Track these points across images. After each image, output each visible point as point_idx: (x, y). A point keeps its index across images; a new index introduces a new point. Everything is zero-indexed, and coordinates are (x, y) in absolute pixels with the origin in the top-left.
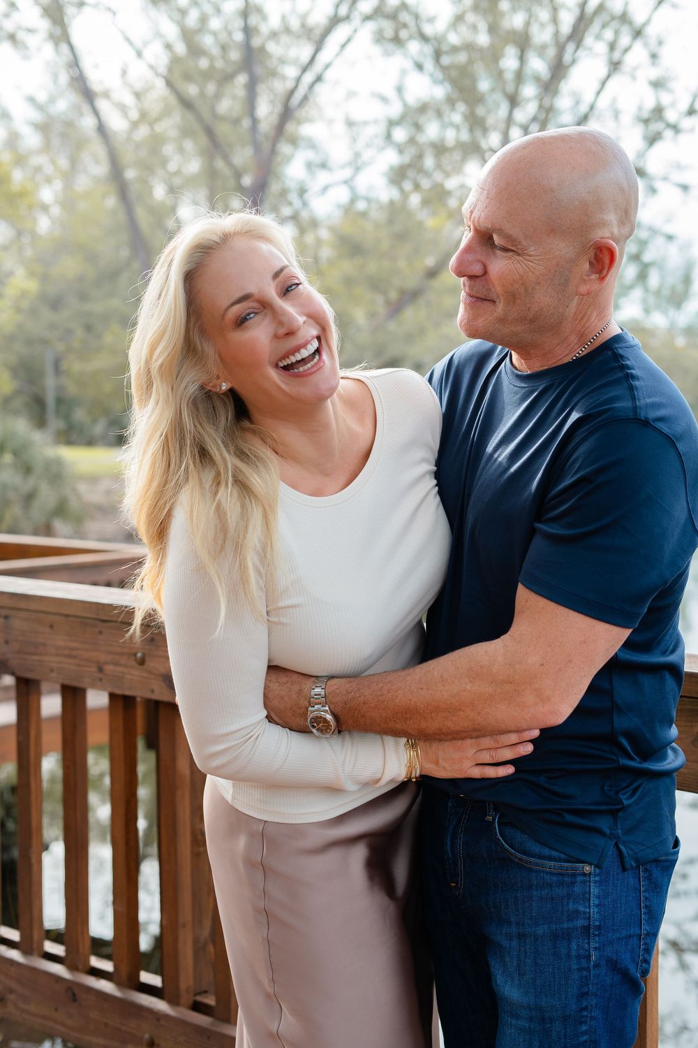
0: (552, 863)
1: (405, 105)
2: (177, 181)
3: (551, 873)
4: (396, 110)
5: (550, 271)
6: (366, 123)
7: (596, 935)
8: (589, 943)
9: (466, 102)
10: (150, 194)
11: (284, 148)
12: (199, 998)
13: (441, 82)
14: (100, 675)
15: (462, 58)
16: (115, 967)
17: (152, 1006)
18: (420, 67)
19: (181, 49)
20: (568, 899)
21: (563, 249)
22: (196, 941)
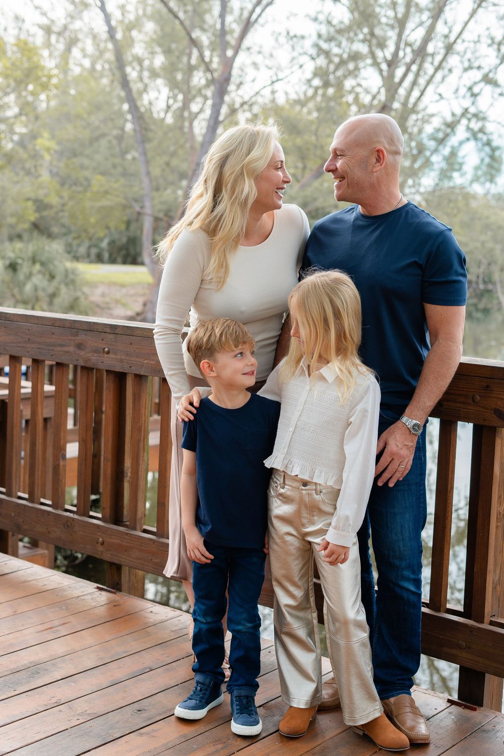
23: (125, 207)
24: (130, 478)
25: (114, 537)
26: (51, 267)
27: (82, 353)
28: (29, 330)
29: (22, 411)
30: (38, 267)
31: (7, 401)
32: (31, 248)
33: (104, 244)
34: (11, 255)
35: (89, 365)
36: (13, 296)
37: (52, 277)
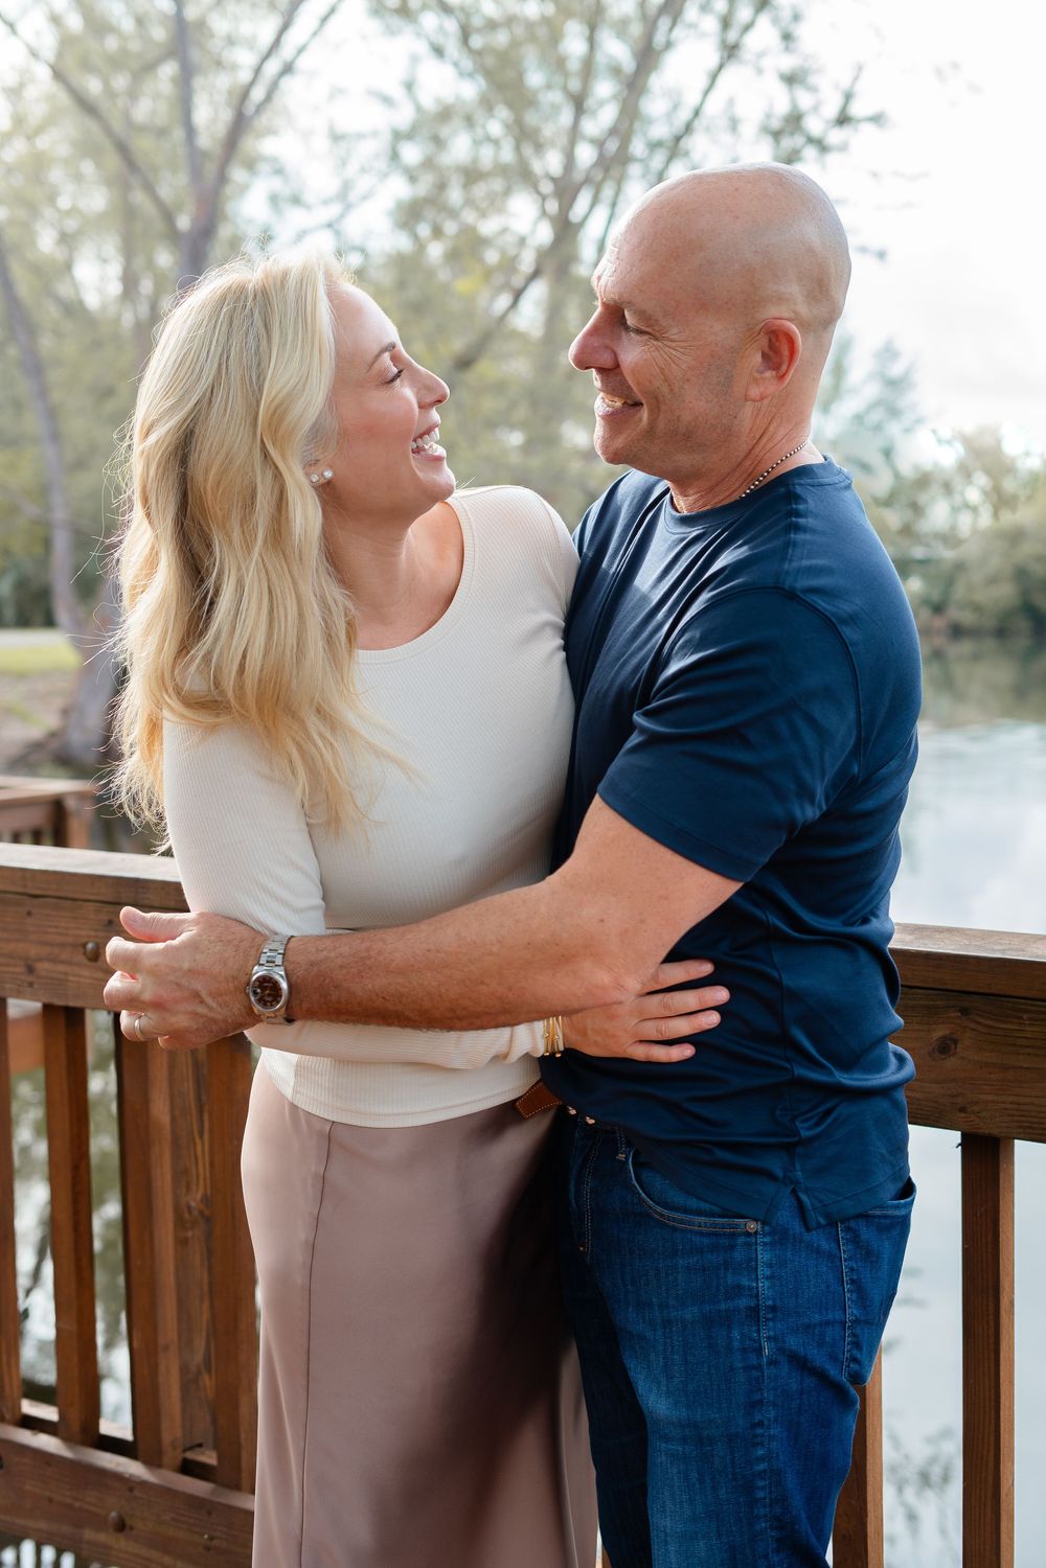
0: (702, 1219)
1: (419, 109)
2: (71, 225)
3: (701, 1234)
4: (404, 116)
5: (701, 363)
6: (360, 136)
7: (767, 1319)
8: (758, 1331)
9: (510, 105)
10: (33, 243)
11: (238, 174)
12: (190, 1455)
13: (470, 75)
14: (30, 979)
15: (502, 38)
16: (61, 1414)
17: (120, 1469)
18: (439, 51)
19: (75, 22)
20: (726, 1269)
21: (719, 332)
22: (184, 1370)
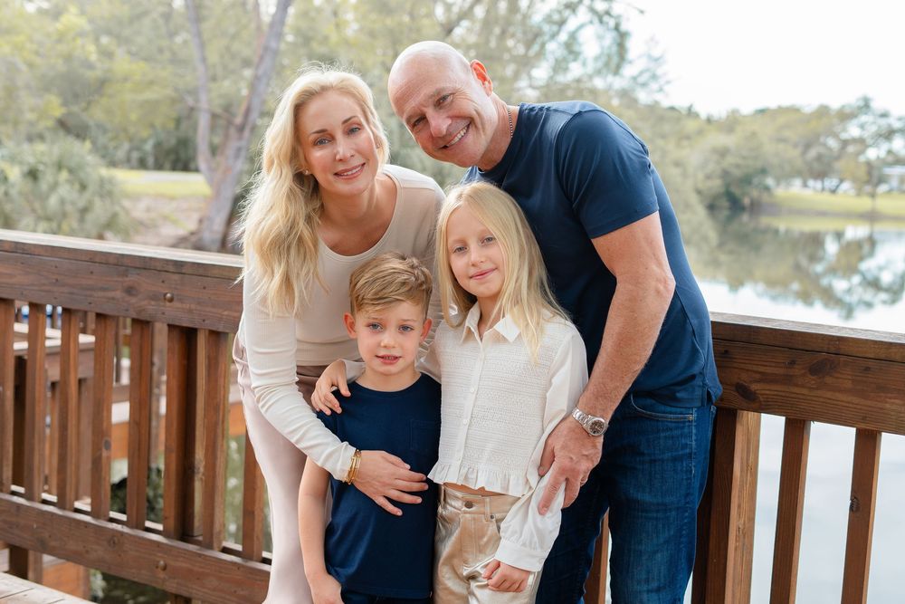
0: (672, 416)
8: (691, 463)
20: (681, 437)
23: (173, 101)
24: (203, 474)
25: (181, 559)
26: (82, 175)
27: (133, 300)
28: (56, 267)
29: (46, 371)
30: (64, 175)
31: (26, 357)
32: (56, 150)
33: (149, 147)
34: (31, 160)
35: (143, 317)
36: (34, 211)
37: (83, 187)
